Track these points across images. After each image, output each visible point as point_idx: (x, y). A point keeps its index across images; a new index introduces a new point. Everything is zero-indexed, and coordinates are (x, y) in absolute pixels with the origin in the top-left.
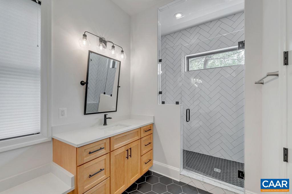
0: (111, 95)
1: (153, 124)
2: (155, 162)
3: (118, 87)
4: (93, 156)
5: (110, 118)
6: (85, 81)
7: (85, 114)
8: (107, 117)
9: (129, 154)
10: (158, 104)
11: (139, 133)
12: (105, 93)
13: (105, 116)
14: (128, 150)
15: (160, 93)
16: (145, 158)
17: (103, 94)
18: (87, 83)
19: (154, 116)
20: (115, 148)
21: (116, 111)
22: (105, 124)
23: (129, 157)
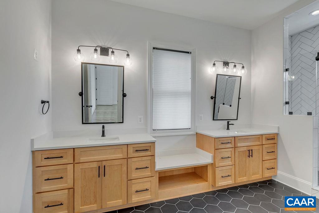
0: (231, 106)
1: (277, 134)
2: (279, 172)
3: (239, 98)
4: (223, 146)
5: (233, 124)
6: (214, 96)
7: (214, 120)
8: (230, 123)
9: (251, 154)
10: (284, 114)
11: (260, 140)
12: (224, 104)
13: (228, 122)
14: (249, 151)
15: (287, 103)
16: (268, 164)
17: (222, 105)
18: (215, 98)
19: (278, 126)
20: (238, 146)
21: (237, 119)
22: (228, 129)
23: (251, 157)
